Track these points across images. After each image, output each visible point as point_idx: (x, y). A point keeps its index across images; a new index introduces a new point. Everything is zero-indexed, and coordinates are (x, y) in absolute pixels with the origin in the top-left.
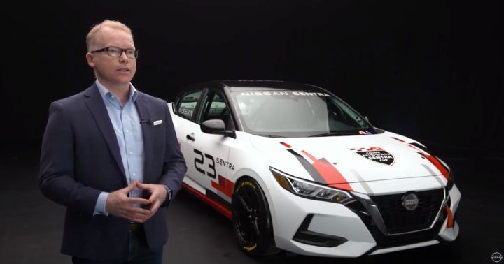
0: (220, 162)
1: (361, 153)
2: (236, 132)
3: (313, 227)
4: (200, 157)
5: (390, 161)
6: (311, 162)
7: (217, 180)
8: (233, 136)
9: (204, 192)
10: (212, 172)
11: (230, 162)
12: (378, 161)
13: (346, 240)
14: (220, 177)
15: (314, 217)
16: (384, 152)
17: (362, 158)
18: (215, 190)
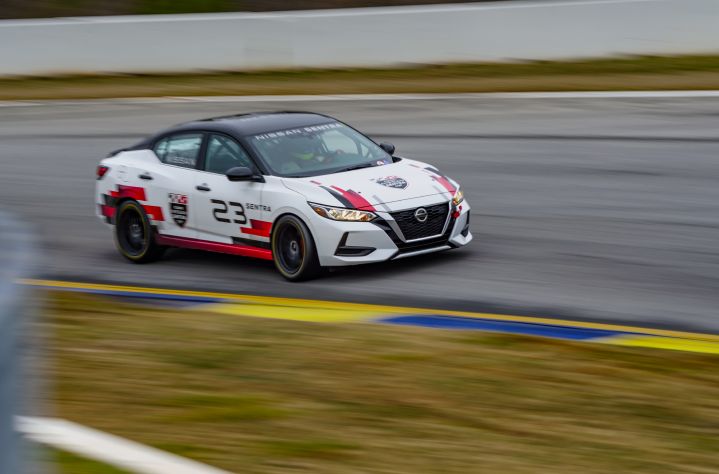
0: (251, 206)
1: (380, 182)
2: (265, 176)
3: (349, 243)
4: (222, 207)
5: (404, 186)
6: (341, 194)
7: (248, 226)
8: (262, 181)
9: (230, 241)
10: (241, 218)
11: (263, 204)
12: (394, 186)
13: (375, 249)
14: (253, 221)
15: (349, 235)
16: (399, 179)
17: (381, 186)
18: (247, 236)
